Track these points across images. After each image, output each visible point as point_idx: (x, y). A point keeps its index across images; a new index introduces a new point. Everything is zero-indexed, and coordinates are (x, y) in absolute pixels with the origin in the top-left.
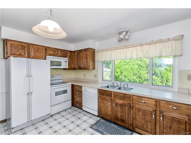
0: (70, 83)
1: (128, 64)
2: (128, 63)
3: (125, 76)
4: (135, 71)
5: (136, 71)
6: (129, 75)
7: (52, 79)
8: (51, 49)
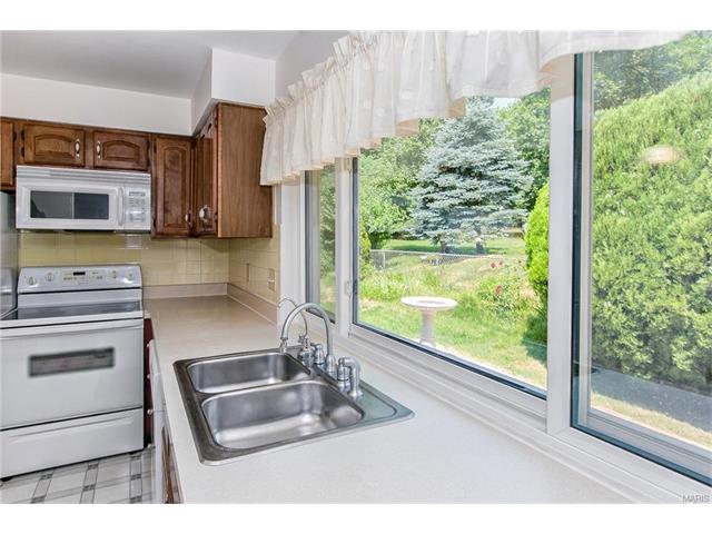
0: (139, 314)
1: (630, 201)
2: (630, 194)
3: (602, 285)
4: (682, 250)
5: (686, 256)
6: (633, 279)
7: (76, 283)
8: (52, 131)
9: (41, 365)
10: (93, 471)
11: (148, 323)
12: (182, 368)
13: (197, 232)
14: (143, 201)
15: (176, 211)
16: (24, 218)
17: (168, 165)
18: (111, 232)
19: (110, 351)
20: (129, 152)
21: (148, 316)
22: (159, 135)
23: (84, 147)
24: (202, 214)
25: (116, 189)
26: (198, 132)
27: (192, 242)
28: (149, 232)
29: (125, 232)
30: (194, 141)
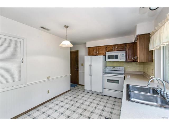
7: (114, 69)
8: (110, 46)
9: (109, 81)
10: (116, 99)
11: (124, 77)
12: (128, 86)
13: (135, 61)
14: (124, 56)
15: (130, 57)
16: (107, 60)
17: (129, 48)
18: (119, 61)
19: (118, 81)
20: (122, 47)
21: (125, 76)
22: (127, 43)
23: (115, 48)
24: (135, 57)
25: (119, 54)
26: (135, 41)
27: (134, 63)
28: (125, 61)
29: (121, 61)
30: (134, 43)
